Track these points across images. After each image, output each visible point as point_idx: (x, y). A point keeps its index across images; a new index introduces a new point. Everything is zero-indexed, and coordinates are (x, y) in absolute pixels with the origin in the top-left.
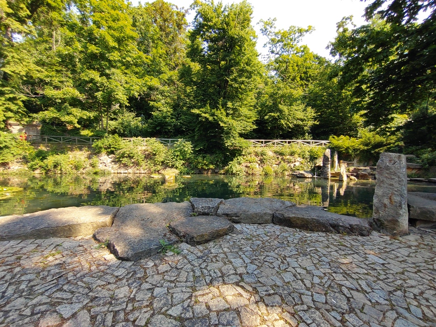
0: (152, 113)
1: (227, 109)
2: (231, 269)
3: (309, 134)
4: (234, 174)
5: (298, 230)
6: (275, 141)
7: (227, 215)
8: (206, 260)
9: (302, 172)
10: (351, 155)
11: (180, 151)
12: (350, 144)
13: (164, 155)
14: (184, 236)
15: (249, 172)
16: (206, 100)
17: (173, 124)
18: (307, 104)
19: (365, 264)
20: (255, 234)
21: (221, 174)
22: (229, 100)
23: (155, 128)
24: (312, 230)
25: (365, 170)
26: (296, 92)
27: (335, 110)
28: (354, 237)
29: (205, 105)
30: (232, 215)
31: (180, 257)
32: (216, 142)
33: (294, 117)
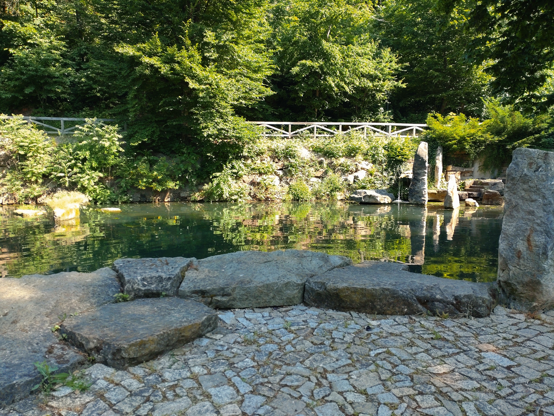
0: (11, 51)
1: (203, 47)
2: (207, 410)
3: (386, 110)
4: (226, 201)
5: (354, 314)
6: (315, 125)
7: (203, 293)
8: (152, 398)
9: (370, 192)
10: (468, 154)
11: (91, 147)
12: (468, 131)
13: (47, 157)
14: (98, 349)
15: (259, 196)
16: (152, 21)
17: (67, 81)
18: (383, 41)
19: (477, 370)
20: (264, 329)
21: (195, 202)
22: (208, 26)
23: (20, 89)
24: (383, 313)
25: (495, 184)
26: (359, 12)
27: (440, 56)
28: (463, 320)
29: (148, 35)
30: (215, 292)
31: (87, 398)
32: (179, 127)
33: (354, 71)
